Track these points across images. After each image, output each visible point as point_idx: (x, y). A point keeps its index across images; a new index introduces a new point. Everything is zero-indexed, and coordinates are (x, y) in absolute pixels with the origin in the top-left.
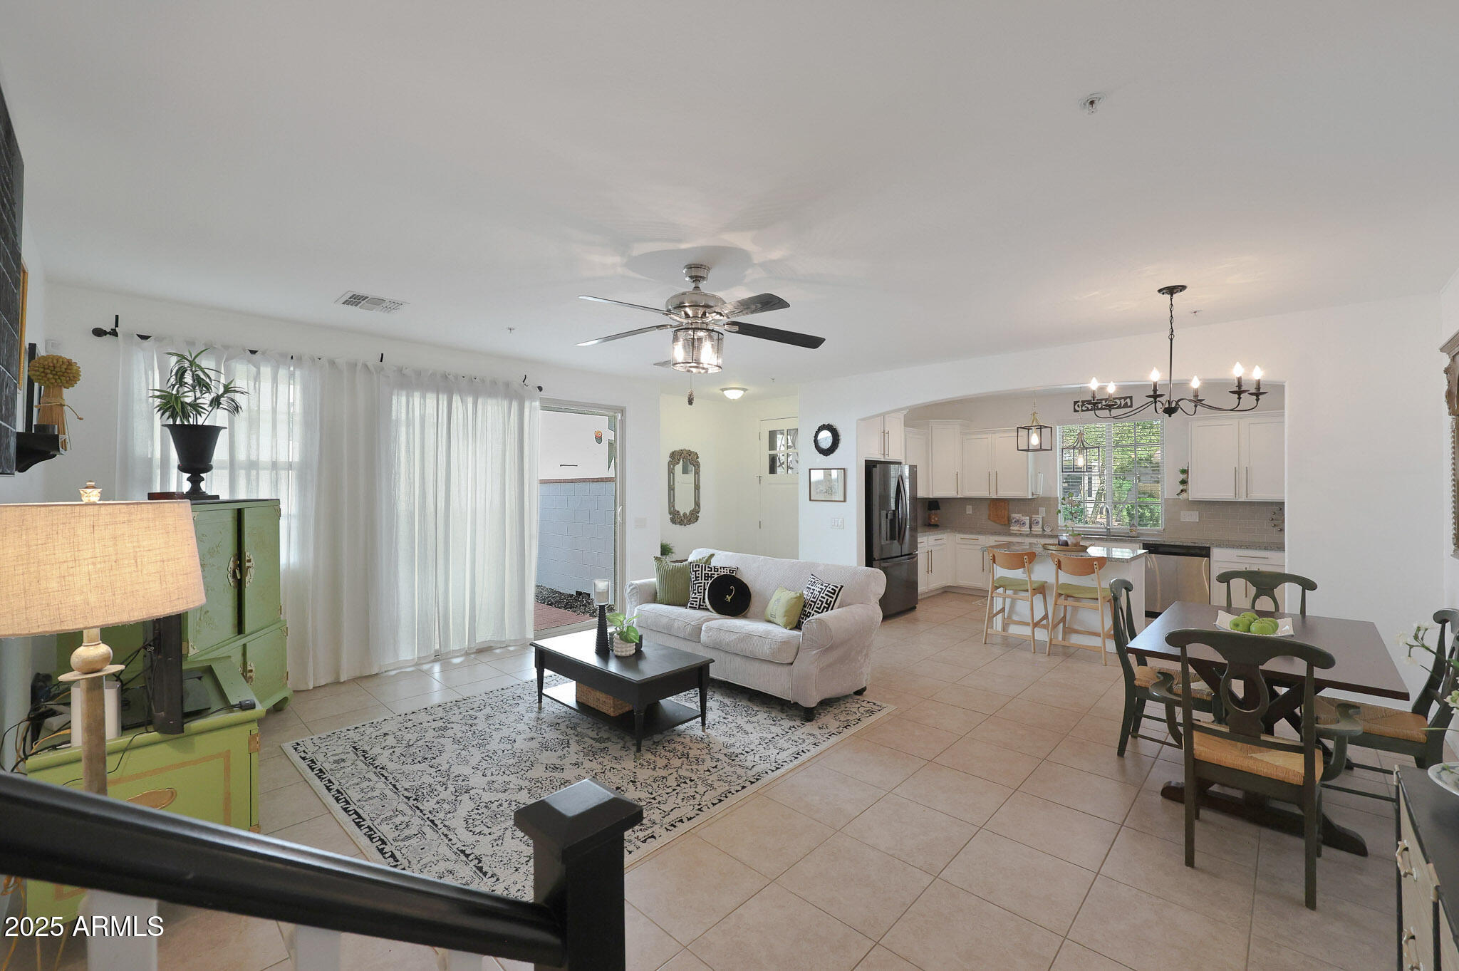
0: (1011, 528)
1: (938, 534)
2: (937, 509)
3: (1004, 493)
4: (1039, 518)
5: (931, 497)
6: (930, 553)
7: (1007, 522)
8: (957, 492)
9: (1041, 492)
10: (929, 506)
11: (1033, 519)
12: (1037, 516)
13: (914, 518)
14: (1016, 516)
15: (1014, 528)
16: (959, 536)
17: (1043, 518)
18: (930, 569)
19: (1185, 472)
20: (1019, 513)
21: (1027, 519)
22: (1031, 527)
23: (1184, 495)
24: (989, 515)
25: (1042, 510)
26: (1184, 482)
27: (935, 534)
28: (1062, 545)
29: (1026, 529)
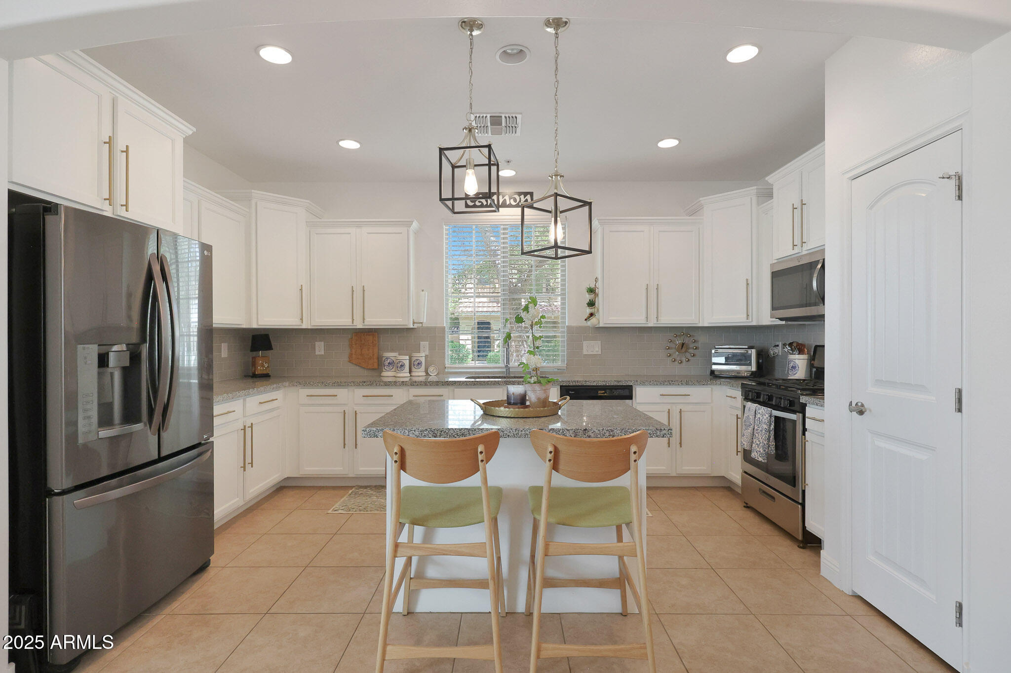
0: (384, 374)
1: (265, 392)
2: (267, 349)
3: (375, 320)
4: (421, 356)
5: (255, 326)
6: (248, 431)
7: (376, 366)
8: (302, 319)
9: (424, 319)
10: (253, 344)
11: (414, 359)
12: (418, 355)
13: (206, 365)
14: (391, 355)
15: (388, 374)
16: (304, 392)
17: (426, 356)
18: (248, 460)
19: (591, 291)
20: (393, 350)
21: (405, 359)
22: (410, 372)
23: (593, 320)
24: (351, 355)
25: (425, 345)
26: (591, 304)
27: (259, 393)
28: (515, 404)
29: (405, 374)
